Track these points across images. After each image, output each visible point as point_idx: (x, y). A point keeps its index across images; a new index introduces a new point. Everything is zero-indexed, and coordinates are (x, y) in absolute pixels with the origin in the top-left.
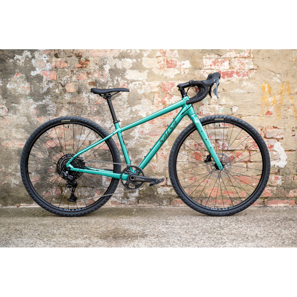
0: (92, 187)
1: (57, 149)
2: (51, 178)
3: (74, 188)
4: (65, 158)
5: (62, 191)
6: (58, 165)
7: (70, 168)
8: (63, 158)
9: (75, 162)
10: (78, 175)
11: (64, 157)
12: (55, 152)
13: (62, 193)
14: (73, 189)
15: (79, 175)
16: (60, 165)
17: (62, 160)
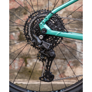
0: (64, 59)
1: (21, 10)
2: (13, 47)
3: (50, 62)
4: (36, 16)
5: (26, 63)
6: (27, 26)
7: (45, 30)
8: (34, 16)
9: (52, 22)
10: (56, 42)
11: (36, 14)
12: (18, 14)
13: (26, 66)
14: (48, 63)
15: (58, 42)
16: (30, 26)
17: (32, 19)
